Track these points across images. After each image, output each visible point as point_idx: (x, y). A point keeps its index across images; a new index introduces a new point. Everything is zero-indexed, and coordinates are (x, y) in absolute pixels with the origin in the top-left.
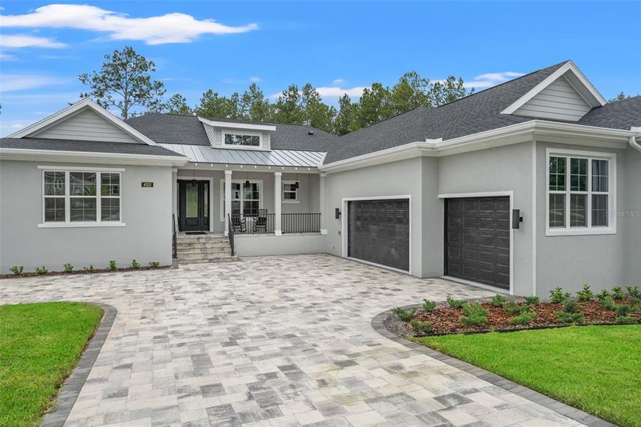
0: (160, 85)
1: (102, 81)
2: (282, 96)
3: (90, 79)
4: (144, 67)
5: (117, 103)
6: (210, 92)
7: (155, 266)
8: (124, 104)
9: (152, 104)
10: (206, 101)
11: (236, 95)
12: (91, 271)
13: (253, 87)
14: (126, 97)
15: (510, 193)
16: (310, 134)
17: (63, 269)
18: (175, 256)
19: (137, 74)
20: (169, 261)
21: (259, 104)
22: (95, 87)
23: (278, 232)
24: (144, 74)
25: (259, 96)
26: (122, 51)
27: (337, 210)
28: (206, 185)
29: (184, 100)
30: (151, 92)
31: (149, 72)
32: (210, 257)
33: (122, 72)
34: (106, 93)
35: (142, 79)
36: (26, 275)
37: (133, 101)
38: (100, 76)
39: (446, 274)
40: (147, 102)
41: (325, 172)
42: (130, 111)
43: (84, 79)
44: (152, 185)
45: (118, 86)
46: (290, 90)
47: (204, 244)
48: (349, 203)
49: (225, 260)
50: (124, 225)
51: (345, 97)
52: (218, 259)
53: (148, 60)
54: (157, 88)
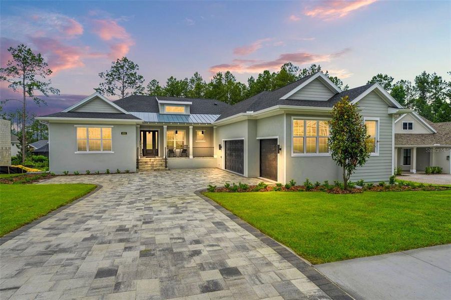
0: (141, 77)
1: (110, 76)
2: (213, 79)
3: (105, 75)
4: (133, 68)
5: (118, 88)
6: (172, 78)
7: (127, 172)
8: (122, 88)
9: (137, 88)
10: (169, 83)
11: (187, 79)
12: (98, 174)
13: (196, 75)
14: (123, 84)
15: (277, 137)
16: (215, 104)
17: (86, 173)
18: (137, 168)
19: (129, 72)
20: (135, 169)
21: (198, 84)
22: (107, 79)
23: (191, 157)
24: (133, 72)
25: (200, 79)
26: (121, 59)
27: (220, 145)
28: (156, 133)
29: (158, 83)
30: (137, 81)
31: (135, 70)
32: (155, 168)
33: (121, 71)
34: (113, 83)
35: (132, 74)
36: (70, 175)
37: (127, 86)
38: (110, 73)
39: (260, 176)
40: (134, 87)
41: (216, 126)
42: (125, 92)
43: (101, 75)
44: (126, 133)
45: (119, 78)
46: (218, 75)
47: (153, 162)
48: (226, 141)
49: (162, 170)
50: (113, 152)
51: (251, 78)
52: (159, 169)
53: (135, 64)
54: (140, 79)
